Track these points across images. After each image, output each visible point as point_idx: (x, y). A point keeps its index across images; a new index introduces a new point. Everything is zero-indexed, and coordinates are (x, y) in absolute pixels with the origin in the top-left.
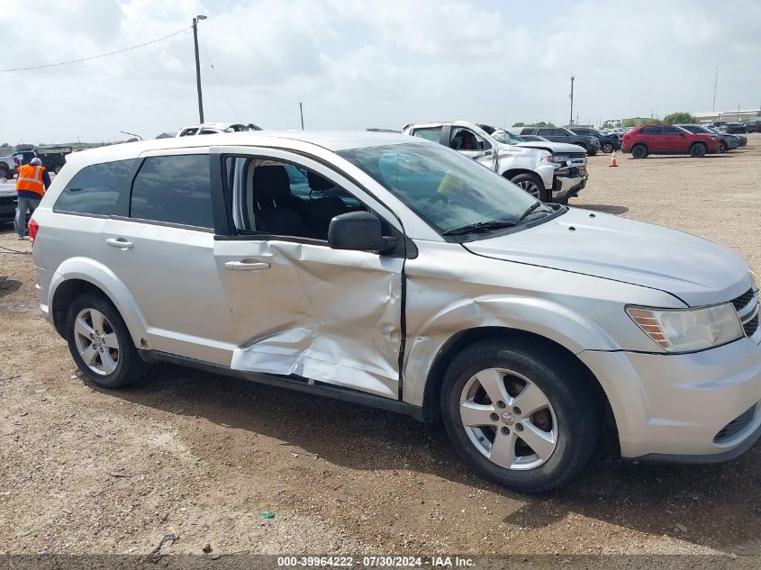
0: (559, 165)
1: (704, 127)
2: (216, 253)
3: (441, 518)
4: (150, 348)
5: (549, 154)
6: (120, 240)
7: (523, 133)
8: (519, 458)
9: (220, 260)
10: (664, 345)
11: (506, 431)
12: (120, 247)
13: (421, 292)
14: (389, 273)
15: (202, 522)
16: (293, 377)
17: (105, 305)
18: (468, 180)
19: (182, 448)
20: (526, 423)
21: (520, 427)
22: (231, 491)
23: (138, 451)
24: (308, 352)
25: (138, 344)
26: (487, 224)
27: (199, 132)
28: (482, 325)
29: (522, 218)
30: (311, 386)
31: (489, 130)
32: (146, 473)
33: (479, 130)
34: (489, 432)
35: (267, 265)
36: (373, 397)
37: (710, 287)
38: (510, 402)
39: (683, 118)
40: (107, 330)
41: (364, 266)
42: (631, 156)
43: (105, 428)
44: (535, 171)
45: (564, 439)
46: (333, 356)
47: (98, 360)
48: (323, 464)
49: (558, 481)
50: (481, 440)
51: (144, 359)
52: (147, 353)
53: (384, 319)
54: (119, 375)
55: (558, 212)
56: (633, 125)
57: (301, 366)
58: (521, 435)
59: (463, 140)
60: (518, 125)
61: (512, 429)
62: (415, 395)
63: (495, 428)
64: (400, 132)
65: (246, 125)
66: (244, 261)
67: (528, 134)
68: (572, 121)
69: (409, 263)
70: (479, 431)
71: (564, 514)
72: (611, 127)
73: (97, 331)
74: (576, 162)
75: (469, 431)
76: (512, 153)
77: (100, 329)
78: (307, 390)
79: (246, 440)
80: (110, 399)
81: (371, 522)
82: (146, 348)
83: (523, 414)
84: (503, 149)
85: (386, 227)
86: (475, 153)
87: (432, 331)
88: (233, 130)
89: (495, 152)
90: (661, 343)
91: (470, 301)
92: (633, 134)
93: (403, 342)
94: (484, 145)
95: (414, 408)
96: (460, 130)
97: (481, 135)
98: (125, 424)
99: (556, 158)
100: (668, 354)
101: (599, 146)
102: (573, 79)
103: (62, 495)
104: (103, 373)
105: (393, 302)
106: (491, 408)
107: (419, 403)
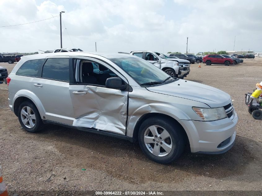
0: (181, 66)
1: (230, 56)
2: (70, 89)
3: (137, 170)
4: (46, 119)
5: (177, 63)
6: (38, 84)
7: (170, 55)
8: (161, 153)
9: (71, 91)
10: (203, 119)
11: (157, 145)
12: (38, 86)
13: (133, 102)
14: (124, 96)
15: (63, 171)
16: (93, 128)
17: (32, 105)
18: (151, 70)
19: (56, 150)
20: (163, 142)
21: (161, 143)
22: (72, 163)
23: (42, 151)
24: (98, 121)
25: (42, 118)
26: (154, 82)
27: (61, 51)
28: (151, 112)
29: (164, 81)
30: (98, 131)
31: (158, 54)
32: (45, 157)
33: (155, 54)
34: (152, 145)
35: (86, 93)
36: (117, 135)
37: (218, 102)
38: (159, 136)
39: (223, 53)
40: (32, 113)
41: (116, 94)
42: (205, 64)
43: (31, 144)
44: (173, 68)
45: (174, 146)
46: (105, 122)
47: (28, 123)
48: (101, 155)
49: (172, 160)
50: (150, 148)
51: (44, 123)
52: (45, 121)
53: (122, 110)
54: (35, 128)
55: (176, 80)
56: (207, 54)
57: (95, 125)
58: (162, 146)
59: (149, 57)
60: (169, 53)
61: (159, 144)
62: (130, 134)
63: (154, 144)
64: (129, 54)
65: (77, 49)
66: (79, 92)
67: (172, 56)
68: (187, 52)
69: (130, 93)
70: (149, 145)
71: (174, 170)
72: (200, 54)
73: (28, 114)
74: (186, 65)
75: (146, 145)
76: (166, 62)
77: (30, 113)
78: (97, 133)
79: (76, 148)
80: (32, 136)
81: (115, 171)
82: (45, 119)
83: (162, 139)
84: (163, 60)
85: (123, 82)
86: (153, 62)
87: (136, 114)
88: (72, 50)
89: (160, 62)
90: (203, 118)
91: (148, 105)
92: (206, 57)
93: (127, 118)
94: (157, 59)
95: (130, 138)
96: (149, 54)
97: (156, 56)
98: (38, 143)
99: (180, 64)
100: (204, 121)
101: (195, 60)
102: (188, 38)
103: (18, 163)
104: (30, 127)
105: (125, 105)
106: (153, 138)
107: (132, 136)
